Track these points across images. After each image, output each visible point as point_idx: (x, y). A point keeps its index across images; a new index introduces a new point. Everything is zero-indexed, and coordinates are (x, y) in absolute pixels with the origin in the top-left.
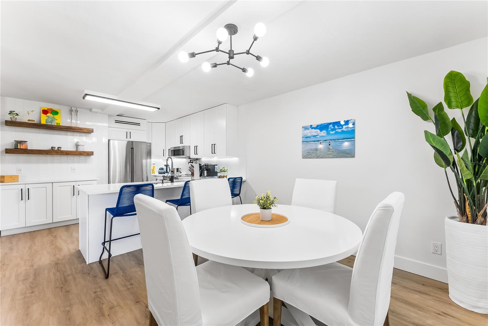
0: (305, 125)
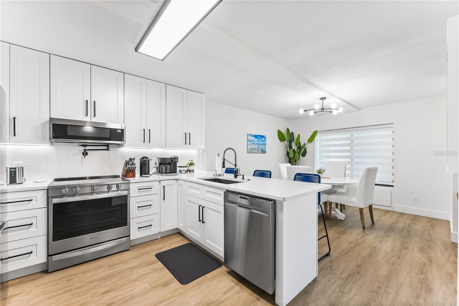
0: (249, 133)
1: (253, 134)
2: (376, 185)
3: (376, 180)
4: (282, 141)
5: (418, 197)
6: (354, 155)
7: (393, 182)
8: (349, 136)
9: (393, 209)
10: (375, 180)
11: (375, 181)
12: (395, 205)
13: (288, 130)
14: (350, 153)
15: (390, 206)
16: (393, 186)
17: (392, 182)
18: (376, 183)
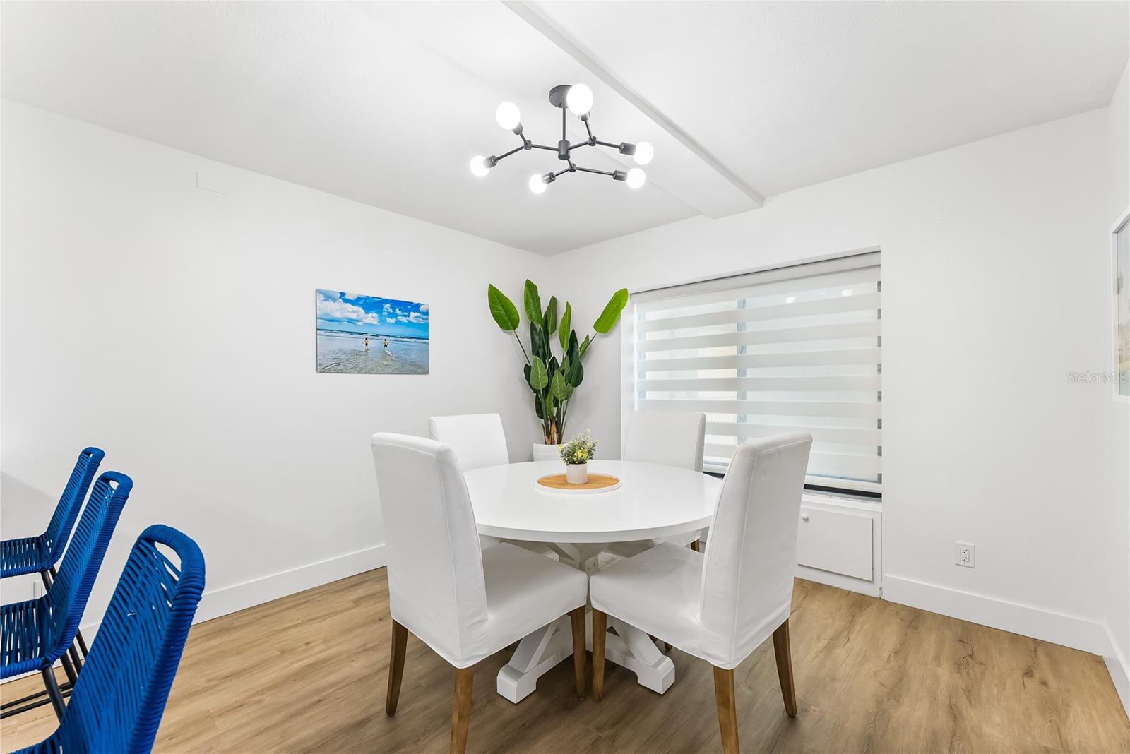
0: (323, 287)
1: (352, 293)
2: (807, 487)
3: (807, 472)
4: (508, 329)
5: (975, 546)
6: (748, 376)
7: (880, 480)
8: (732, 305)
9: (881, 589)
10: (805, 472)
11: (804, 474)
12: (885, 575)
13: (531, 288)
14: (735, 370)
15: (871, 580)
16: (878, 496)
17: (876, 478)
18: (809, 480)
